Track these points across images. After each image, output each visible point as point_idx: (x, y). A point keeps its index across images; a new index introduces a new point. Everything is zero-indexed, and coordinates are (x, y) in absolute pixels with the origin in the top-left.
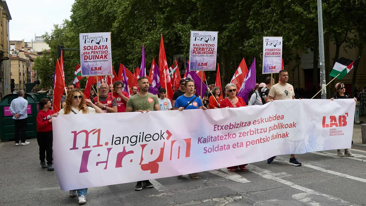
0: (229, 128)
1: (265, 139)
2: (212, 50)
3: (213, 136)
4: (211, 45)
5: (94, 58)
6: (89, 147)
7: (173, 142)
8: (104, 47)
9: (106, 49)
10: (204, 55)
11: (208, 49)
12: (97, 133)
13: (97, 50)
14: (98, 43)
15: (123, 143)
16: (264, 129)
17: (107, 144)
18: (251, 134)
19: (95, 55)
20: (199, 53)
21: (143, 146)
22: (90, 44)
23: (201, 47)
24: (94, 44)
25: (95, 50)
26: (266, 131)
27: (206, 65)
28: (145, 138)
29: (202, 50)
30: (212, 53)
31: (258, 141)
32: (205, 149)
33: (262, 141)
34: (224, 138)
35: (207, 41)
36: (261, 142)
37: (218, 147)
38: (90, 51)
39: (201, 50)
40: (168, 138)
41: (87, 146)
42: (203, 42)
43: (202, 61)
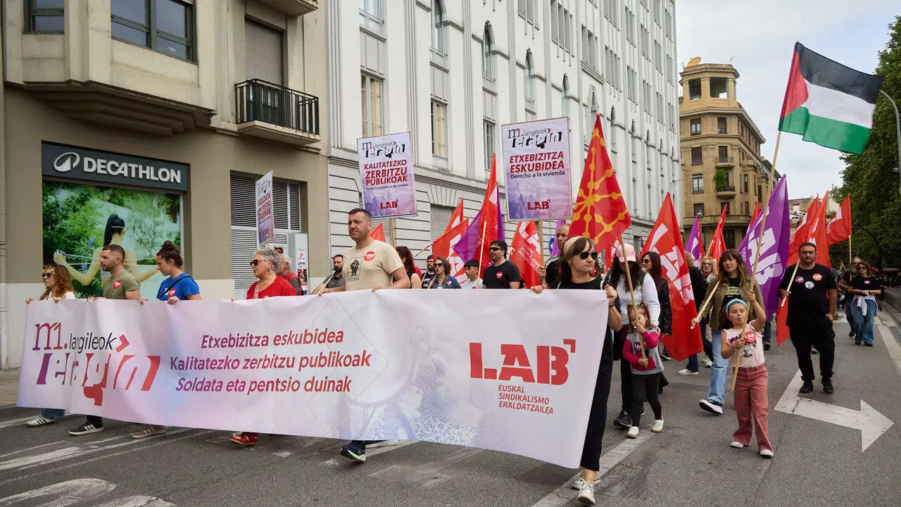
0: (227, 344)
1: (287, 385)
2: (404, 172)
3: (199, 359)
4: (399, 163)
7: (126, 357)
10: (388, 185)
11: (395, 172)
12: (58, 329)
16: (288, 358)
17: (66, 347)
18: (263, 367)
20: (378, 182)
23: (381, 169)
26: (292, 366)
27: (396, 206)
28: (93, 342)
29: (383, 176)
31: (270, 385)
32: (182, 382)
33: (280, 387)
34: (217, 366)
35: (389, 156)
36: (277, 390)
37: (202, 383)
39: (381, 175)
40: (119, 349)
41: (48, 348)
42: (382, 158)
43: (385, 197)
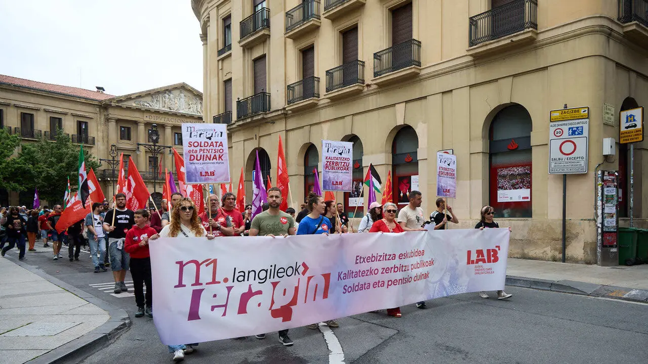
0: (370, 260)
2: (348, 165)
3: (354, 271)
4: (345, 159)
5: (203, 159)
6: (201, 284)
7: (309, 278)
8: (218, 144)
9: (221, 147)
10: (338, 171)
11: (343, 164)
12: (212, 265)
13: (208, 148)
14: (210, 138)
15: (248, 280)
17: (226, 280)
18: (394, 271)
19: (205, 154)
21: (275, 284)
22: (199, 140)
23: (335, 161)
24: (203, 139)
25: (205, 148)
28: (278, 273)
30: (347, 169)
32: (345, 287)
34: (365, 275)
35: (341, 154)
37: (358, 286)
38: (199, 148)
39: (334, 164)
40: (304, 273)
41: (197, 283)
42: (336, 155)
